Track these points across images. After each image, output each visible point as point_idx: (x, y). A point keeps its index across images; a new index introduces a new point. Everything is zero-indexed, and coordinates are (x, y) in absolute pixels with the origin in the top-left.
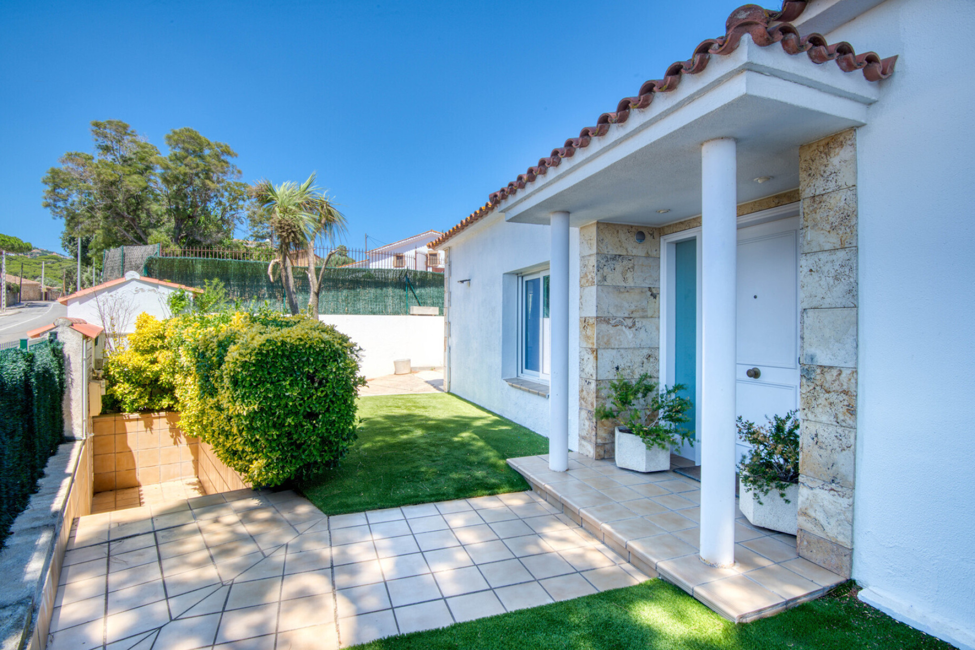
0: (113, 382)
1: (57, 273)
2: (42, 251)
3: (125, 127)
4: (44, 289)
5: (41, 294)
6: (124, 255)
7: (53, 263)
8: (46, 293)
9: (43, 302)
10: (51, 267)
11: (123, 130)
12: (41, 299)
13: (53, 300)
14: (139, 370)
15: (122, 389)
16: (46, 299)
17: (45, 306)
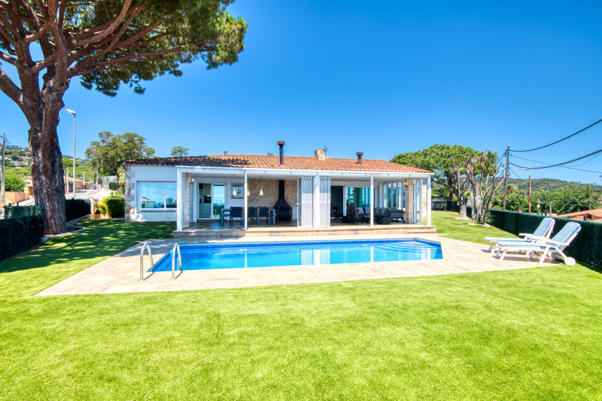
0: (98, 208)
1: (91, 173)
2: (82, 160)
3: (110, 133)
4: (84, 184)
5: (83, 186)
6: (108, 179)
7: (88, 168)
8: (85, 186)
9: (84, 190)
10: (87, 170)
11: (108, 134)
12: (83, 189)
13: (88, 189)
14: (103, 206)
15: (100, 209)
16: (85, 189)
17: (85, 192)
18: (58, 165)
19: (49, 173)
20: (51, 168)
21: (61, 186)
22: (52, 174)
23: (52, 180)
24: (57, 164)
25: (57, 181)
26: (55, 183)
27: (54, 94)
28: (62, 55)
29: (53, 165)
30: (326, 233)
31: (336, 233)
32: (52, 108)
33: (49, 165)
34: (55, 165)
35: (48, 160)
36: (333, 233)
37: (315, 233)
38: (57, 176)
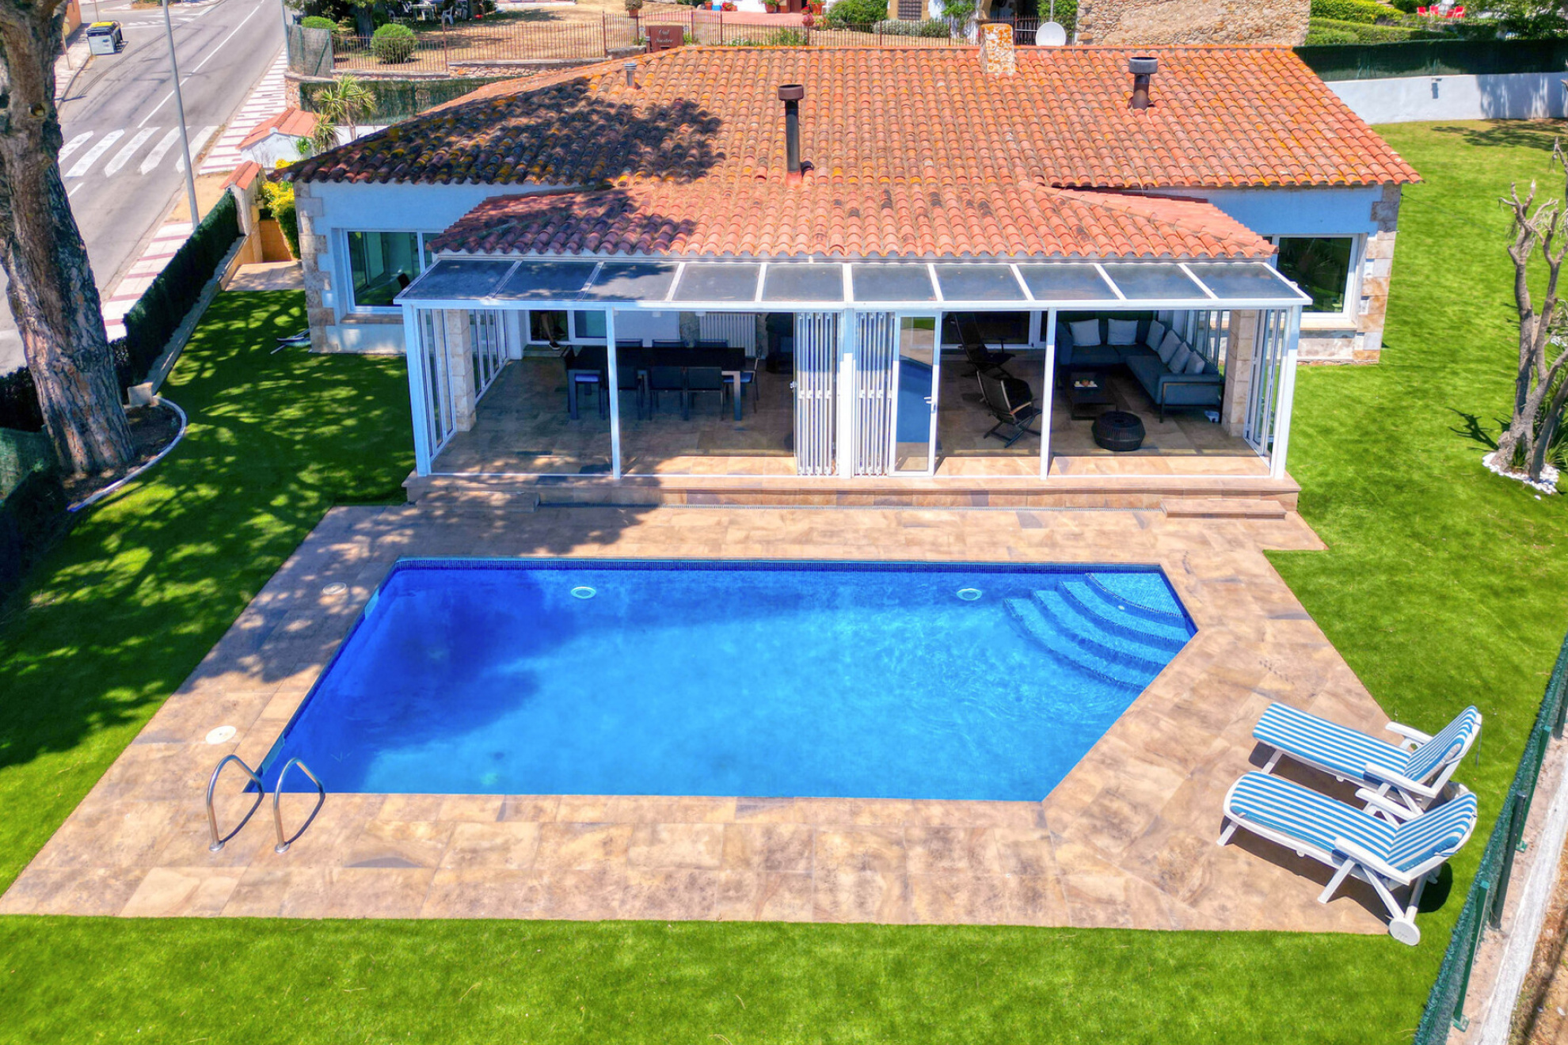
18: (79, 285)
19: (58, 317)
20: (59, 305)
21: (95, 342)
22: (64, 318)
23: (68, 334)
24: (76, 284)
25: (84, 333)
26: (80, 337)
27: (21, 135)
28: (14, 38)
29: (64, 293)
30: (872, 498)
31: (905, 498)
32: (23, 172)
33: (53, 297)
34: (69, 291)
35: (48, 286)
36: (894, 498)
37: (834, 497)
38: (80, 318)
